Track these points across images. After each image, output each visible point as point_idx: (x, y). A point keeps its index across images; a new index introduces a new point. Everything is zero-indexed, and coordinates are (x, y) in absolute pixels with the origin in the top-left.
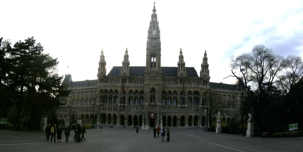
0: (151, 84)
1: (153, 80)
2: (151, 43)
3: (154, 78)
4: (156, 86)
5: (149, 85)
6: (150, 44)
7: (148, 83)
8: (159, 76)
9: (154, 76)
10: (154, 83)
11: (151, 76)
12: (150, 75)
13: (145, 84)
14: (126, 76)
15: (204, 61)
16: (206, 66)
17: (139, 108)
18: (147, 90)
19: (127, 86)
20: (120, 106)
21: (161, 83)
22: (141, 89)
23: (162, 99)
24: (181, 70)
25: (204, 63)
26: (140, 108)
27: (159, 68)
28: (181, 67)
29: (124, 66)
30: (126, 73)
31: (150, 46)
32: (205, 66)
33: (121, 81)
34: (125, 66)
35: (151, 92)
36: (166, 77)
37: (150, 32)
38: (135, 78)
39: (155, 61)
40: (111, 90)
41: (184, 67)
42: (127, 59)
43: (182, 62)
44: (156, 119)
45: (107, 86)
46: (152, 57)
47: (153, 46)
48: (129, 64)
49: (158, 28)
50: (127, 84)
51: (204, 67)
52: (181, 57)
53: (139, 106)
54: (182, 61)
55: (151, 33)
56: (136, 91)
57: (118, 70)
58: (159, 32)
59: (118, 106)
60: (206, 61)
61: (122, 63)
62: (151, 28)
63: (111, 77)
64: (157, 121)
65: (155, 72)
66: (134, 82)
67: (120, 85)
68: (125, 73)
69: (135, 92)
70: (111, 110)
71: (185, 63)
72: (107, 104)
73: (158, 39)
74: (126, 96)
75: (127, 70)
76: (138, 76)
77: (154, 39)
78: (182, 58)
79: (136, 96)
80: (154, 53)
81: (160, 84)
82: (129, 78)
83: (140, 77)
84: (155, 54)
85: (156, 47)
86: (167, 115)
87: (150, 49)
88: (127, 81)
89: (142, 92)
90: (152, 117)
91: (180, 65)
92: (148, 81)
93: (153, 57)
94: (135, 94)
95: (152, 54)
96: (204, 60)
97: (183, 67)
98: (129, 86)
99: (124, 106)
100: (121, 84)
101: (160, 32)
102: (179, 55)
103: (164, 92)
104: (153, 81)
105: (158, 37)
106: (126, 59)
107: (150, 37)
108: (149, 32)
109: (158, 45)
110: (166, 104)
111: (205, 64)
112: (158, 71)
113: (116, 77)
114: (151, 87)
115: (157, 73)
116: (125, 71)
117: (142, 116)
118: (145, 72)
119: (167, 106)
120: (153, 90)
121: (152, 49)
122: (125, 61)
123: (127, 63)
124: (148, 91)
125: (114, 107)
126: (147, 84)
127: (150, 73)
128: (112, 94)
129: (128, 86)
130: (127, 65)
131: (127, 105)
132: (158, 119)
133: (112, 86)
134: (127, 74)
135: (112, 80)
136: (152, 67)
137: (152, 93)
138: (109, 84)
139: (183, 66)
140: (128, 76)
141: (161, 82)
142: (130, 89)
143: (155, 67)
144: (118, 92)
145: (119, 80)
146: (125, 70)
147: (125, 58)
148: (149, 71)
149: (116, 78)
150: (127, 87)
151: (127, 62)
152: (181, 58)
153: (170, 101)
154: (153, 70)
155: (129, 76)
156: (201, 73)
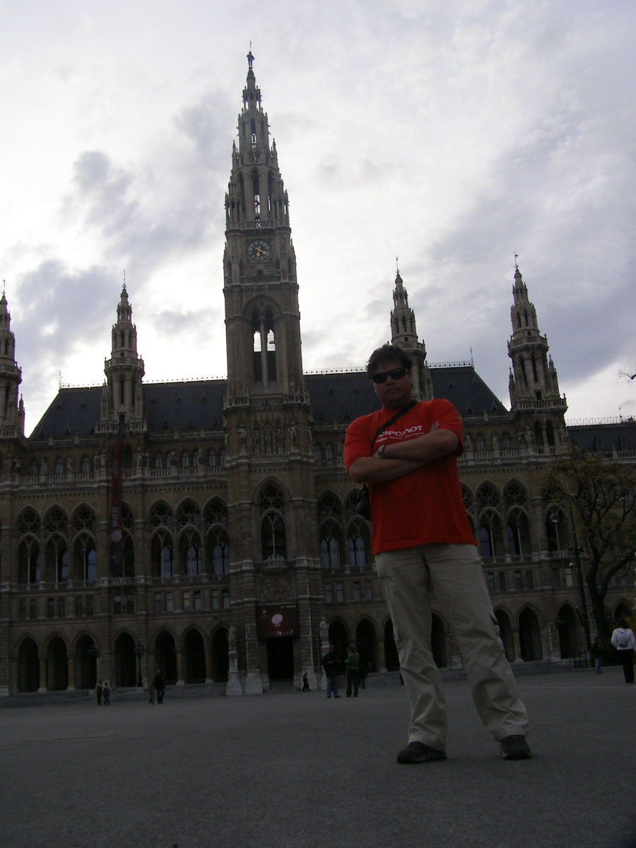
0: (258, 465)
1: (266, 444)
2: (244, 261)
3: (271, 434)
4: (286, 473)
5: (250, 471)
6: (241, 265)
7: (247, 461)
8: (297, 424)
9: (274, 425)
10: (274, 460)
11: (256, 422)
12: (252, 419)
13: (228, 465)
14: (131, 433)
15: (520, 326)
16: (533, 347)
17: (207, 593)
18: (240, 497)
19: (137, 483)
20: (110, 589)
21: (311, 454)
22: (212, 495)
23: (323, 534)
25: (520, 335)
26: (212, 590)
27: (292, 383)
29: (116, 386)
30: (127, 418)
31: (241, 274)
32: (526, 348)
33: (103, 462)
34: (122, 382)
35: (264, 505)
36: (332, 423)
37: (235, 204)
38: (177, 441)
39: (271, 348)
40: (57, 513)
41: (421, 366)
42: (130, 346)
43: (406, 345)
44: (297, 636)
45: (33, 491)
46: (256, 328)
47: (255, 274)
48: (142, 373)
49: (274, 181)
50: (139, 475)
51: (526, 355)
52: (403, 319)
53: (205, 581)
54: (410, 339)
55: (244, 209)
56: (189, 507)
57: (83, 406)
58: (280, 200)
59: (99, 589)
60: (527, 324)
61: (103, 367)
62: (238, 185)
63: (51, 442)
64: (304, 651)
65: (274, 404)
66: (174, 463)
67: (101, 481)
68: (122, 416)
69: (180, 512)
70: (62, 615)
71: (423, 345)
72: (41, 588)
73: (278, 238)
74: (139, 534)
75: (133, 403)
76: (191, 428)
77: (259, 240)
78: (408, 323)
79: (189, 531)
80: (262, 308)
81: (308, 463)
82: (148, 442)
83: (203, 435)
84: (269, 314)
85: (271, 278)
86: (352, 618)
87: (241, 291)
88: (139, 458)
89: (217, 507)
90: (279, 629)
92: (243, 453)
93: (262, 327)
94: (183, 520)
95: (255, 315)
96: (516, 321)
98: (148, 483)
99: (129, 590)
100: (104, 477)
101: (286, 202)
102: (392, 308)
103: (328, 501)
104: (269, 449)
105: (279, 226)
106: (123, 345)
107: (237, 228)
108: (230, 203)
109: (284, 264)
110: (343, 559)
111: (529, 340)
112: (291, 398)
113: (77, 441)
114: (260, 478)
115: (286, 408)
116: (122, 409)
117: (227, 631)
118: (227, 406)
119: (348, 572)
120: (271, 494)
121: (249, 289)
122: (118, 355)
123: (129, 368)
124: (245, 501)
125: (78, 598)
126: (241, 468)
127: (249, 410)
128: (60, 533)
129: (143, 486)
130: (128, 375)
131: (143, 581)
132: (308, 636)
133: (59, 490)
134: (136, 425)
135: (58, 458)
136: (257, 377)
137: (266, 508)
138: (43, 479)
140: (138, 434)
141: (307, 451)
142: (153, 499)
143: (275, 379)
144: (93, 517)
145: (96, 457)
146: (122, 401)
147: (119, 340)
148: (243, 400)
149: (77, 447)
150: (139, 490)
151: (128, 363)
152: (400, 324)
153: (360, 543)
154: (266, 391)
155: (146, 435)
156: (512, 387)
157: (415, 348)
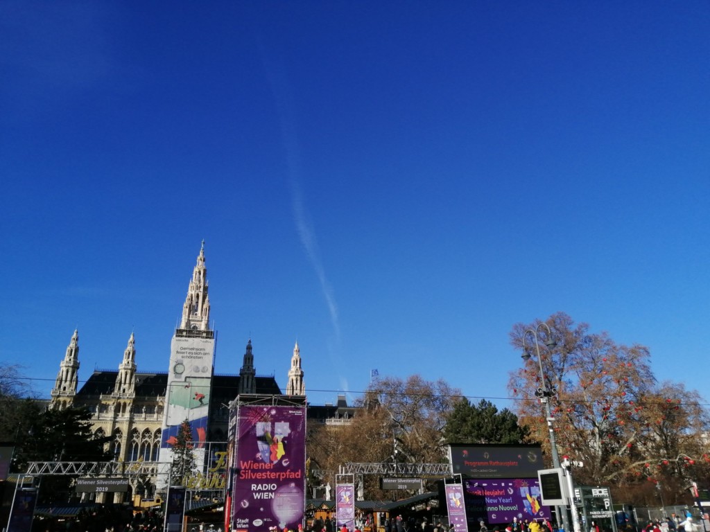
14: (127, 398)
16: (297, 375)
24: (245, 386)
28: (246, 380)
29: (123, 375)
30: (126, 391)
32: (295, 375)
33: (113, 409)
34: (126, 374)
38: (146, 402)
42: (132, 358)
43: (248, 370)
50: (128, 416)
51: (294, 378)
52: (249, 359)
54: (250, 367)
56: (147, 431)
58: (207, 308)
60: (297, 365)
66: (144, 412)
67: (109, 417)
68: (124, 390)
69: (143, 433)
71: (255, 369)
73: (204, 324)
74: (124, 441)
75: (130, 384)
76: (153, 395)
77: (195, 324)
79: (146, 442)
82: (134, 402)
83: (158, 399)
88: (129, 409)
89: (160, 433)
91: (246, 376)
94: (144, 437)
97: (250, 380)
100: (112, 416)
102: (245, 353)
105: (205, 319)
106: (129, 358)
111: (296, 372)
113: (101, 397)
116: (124, 387)
122: (126, 362)
123: (130, 369)
130: (130, 372)
134: (130, 394)
135: (91, 404)
139: (251, 377)
140: (130, 398)
142: (132, 427)
145: (110, 407)
146: (125, 383)
147: (127, 355)
149: (101, 400)
151: (131, 367)
152: (247, 361)
155: (134, 399)
157: (251, 371)
